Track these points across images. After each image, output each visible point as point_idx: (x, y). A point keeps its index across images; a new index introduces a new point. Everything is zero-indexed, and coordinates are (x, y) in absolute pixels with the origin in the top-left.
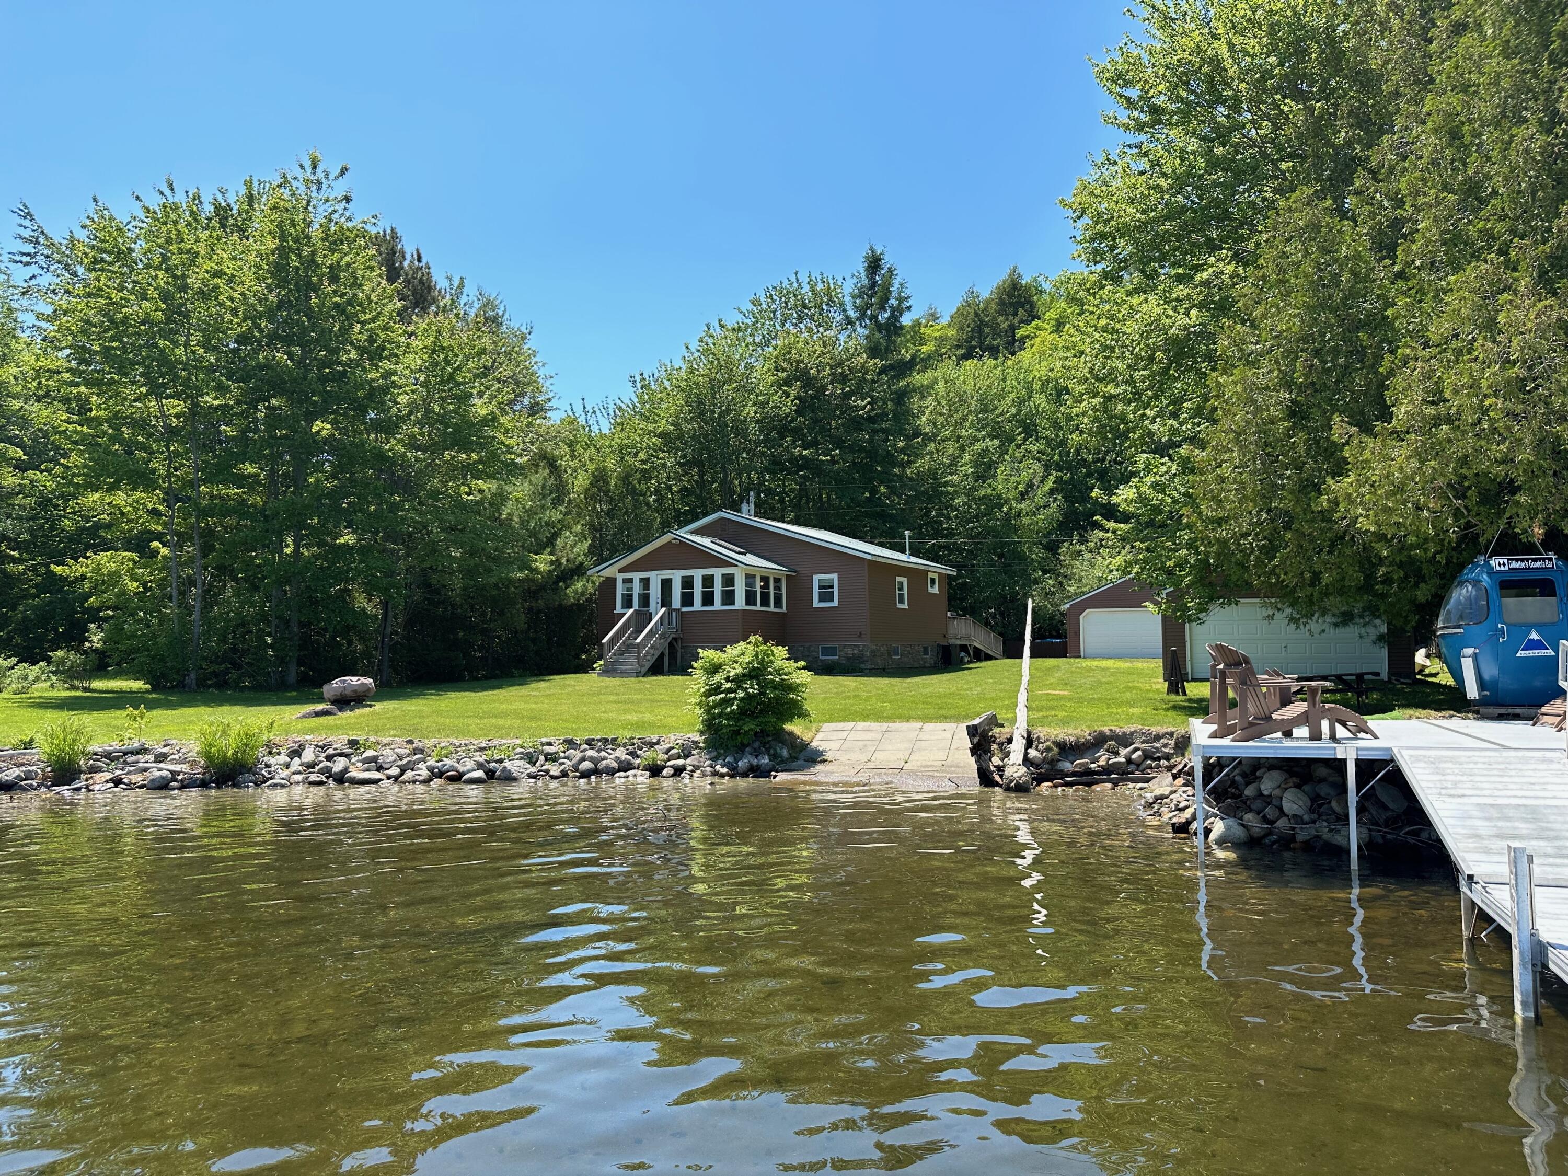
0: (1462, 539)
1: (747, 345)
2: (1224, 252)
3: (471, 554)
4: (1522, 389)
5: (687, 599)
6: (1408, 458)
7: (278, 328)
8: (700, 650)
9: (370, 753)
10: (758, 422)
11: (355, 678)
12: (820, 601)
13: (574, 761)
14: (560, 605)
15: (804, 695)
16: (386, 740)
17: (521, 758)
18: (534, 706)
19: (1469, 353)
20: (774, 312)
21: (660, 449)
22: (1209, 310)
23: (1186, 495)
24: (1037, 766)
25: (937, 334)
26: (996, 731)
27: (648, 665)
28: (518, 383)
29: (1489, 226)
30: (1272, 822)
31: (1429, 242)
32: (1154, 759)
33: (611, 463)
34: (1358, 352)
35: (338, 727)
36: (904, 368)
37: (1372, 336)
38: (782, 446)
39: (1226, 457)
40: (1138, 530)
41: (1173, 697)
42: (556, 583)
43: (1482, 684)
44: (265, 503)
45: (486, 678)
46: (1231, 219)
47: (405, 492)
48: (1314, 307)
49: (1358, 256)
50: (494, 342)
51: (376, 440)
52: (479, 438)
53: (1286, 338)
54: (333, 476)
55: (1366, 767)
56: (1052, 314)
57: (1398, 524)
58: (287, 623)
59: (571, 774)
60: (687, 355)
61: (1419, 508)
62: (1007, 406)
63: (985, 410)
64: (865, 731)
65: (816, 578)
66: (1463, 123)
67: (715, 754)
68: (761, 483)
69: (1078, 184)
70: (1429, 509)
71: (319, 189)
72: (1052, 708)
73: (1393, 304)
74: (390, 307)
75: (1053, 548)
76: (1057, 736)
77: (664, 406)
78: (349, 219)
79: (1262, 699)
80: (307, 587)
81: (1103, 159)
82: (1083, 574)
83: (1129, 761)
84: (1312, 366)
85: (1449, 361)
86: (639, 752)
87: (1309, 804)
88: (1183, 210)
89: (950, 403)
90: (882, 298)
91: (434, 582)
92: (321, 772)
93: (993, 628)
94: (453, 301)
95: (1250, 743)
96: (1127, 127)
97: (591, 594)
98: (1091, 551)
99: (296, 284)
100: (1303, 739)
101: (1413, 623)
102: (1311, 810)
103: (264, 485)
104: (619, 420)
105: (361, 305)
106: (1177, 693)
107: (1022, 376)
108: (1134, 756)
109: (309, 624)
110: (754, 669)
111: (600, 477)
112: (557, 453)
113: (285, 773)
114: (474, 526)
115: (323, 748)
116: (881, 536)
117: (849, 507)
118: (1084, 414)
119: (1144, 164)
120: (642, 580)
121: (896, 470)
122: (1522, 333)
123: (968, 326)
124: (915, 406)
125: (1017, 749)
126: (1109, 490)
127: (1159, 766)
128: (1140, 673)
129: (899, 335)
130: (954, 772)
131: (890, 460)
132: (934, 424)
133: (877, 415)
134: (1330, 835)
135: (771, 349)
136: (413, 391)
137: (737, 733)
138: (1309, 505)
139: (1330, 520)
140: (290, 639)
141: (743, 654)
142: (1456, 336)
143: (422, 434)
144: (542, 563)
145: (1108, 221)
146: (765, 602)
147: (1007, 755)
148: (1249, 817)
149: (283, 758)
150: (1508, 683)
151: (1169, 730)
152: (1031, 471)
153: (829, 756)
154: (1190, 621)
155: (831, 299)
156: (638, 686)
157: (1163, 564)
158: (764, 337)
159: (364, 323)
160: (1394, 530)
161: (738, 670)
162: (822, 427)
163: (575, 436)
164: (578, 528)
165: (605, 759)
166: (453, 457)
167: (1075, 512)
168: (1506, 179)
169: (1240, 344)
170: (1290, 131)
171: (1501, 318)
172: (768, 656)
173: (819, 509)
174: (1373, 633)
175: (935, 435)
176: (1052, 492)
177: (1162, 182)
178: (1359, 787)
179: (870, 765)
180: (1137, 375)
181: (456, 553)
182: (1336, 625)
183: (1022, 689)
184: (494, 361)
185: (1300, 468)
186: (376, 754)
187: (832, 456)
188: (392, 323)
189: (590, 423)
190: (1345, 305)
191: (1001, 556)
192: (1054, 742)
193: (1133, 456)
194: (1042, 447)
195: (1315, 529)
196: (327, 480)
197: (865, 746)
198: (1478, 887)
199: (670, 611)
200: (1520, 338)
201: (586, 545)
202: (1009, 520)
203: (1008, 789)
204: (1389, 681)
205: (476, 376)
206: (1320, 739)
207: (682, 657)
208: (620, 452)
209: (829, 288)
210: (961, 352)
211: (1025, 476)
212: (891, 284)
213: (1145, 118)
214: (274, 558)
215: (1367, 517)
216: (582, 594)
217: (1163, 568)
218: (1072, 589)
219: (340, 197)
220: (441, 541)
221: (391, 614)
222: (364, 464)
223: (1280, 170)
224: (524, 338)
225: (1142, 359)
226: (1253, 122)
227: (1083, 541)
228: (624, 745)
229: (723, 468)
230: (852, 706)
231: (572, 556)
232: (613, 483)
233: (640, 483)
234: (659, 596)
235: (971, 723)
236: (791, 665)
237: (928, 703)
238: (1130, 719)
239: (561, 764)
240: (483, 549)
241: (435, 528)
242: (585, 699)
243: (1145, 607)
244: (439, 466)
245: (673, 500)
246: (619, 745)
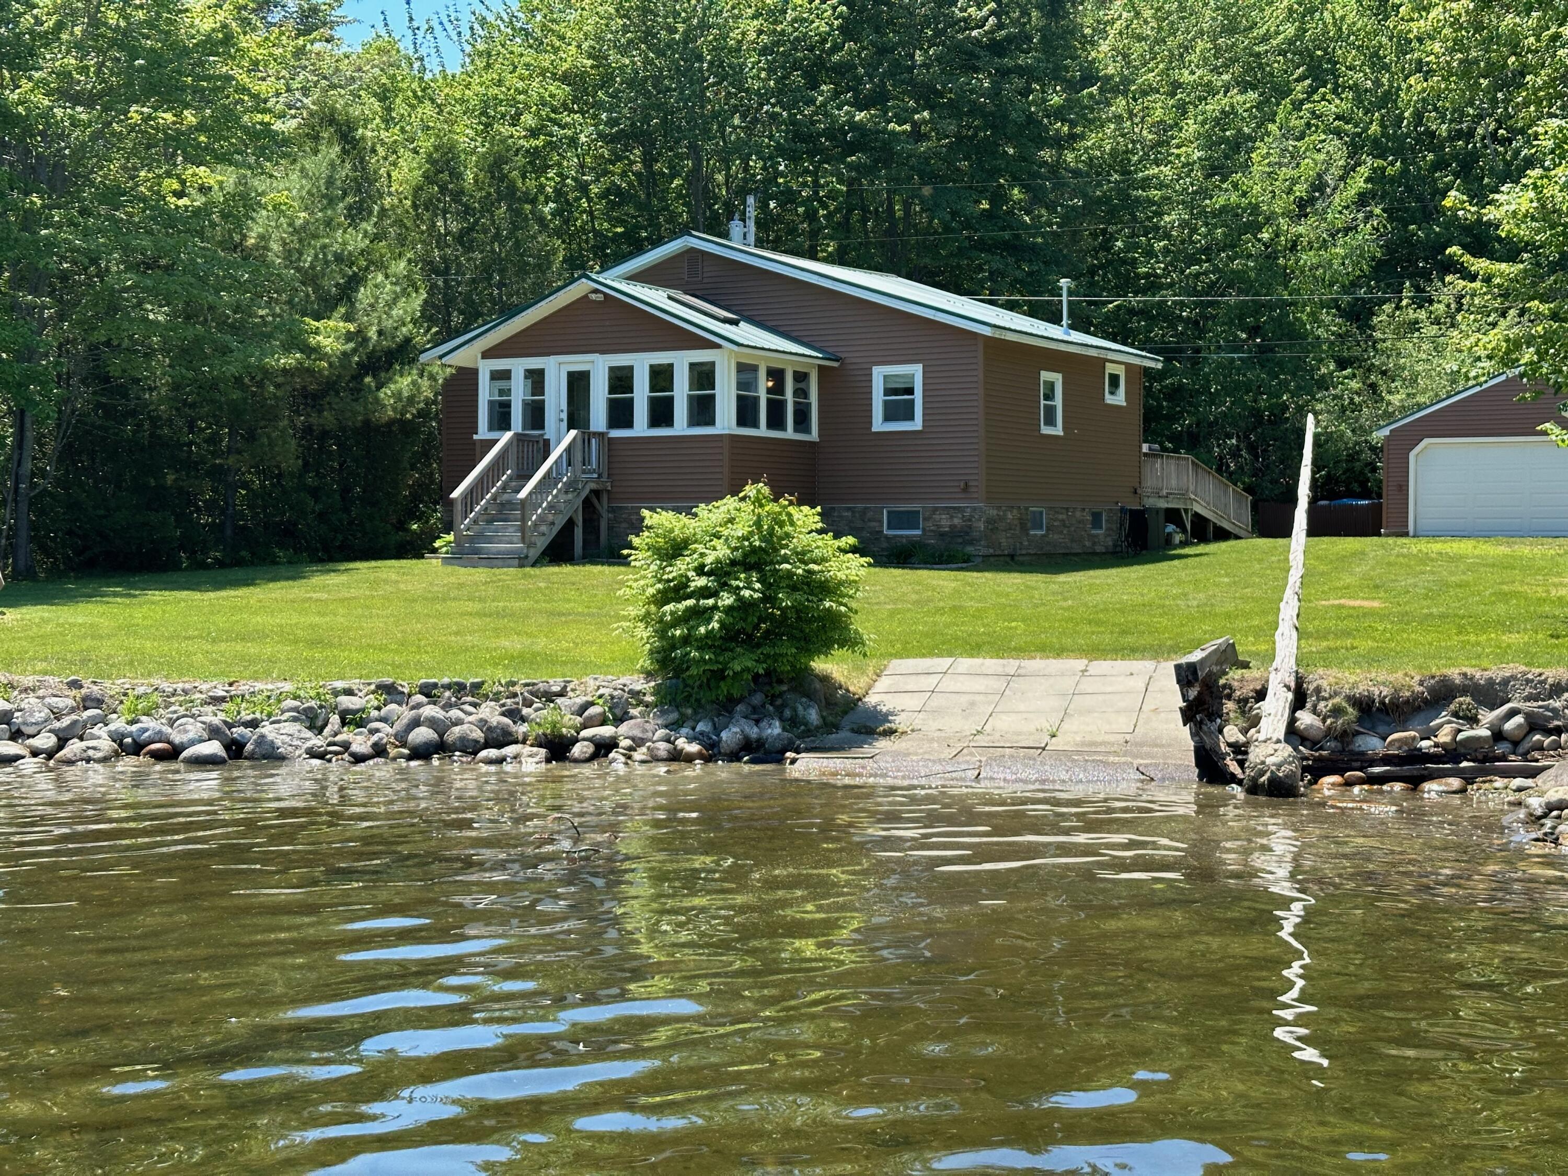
3: (188, 318)
5: (621, 413)
8: (645, 513)
10: (764, 51)
12: (888, 418)
13: (398, 726)
14: (367, 423)
15: (854, 605)
16: (29, 680)
17: (295, 720)
18: (317, 620)
21: (565, 106)
24: (1313, 744)
26: (1234, 675)
27: (542, 543)
32: (1548, 732)
33: (464, 136)
38: (813, 101)
40: (1536, 274)
42: (357, 378)
45: (221, 564)
47: (53, 189)
52: (198, 78)
59: (393, 752)
62: (1275, 23)
63: (1231, 29)
64: (972, 675)
65: (879, 373)
67: (674, 716)
68: (771, 180)
72: (1347, 634)
75: (1360, 315)
76: (1355, 685)
77: (574, 16)
82: (1419, 368)
83: (1498, 735)
86: (525, 711)
89: (1162, 15)
91: (114, 371)
93: (1232, 477)
97: (428, 402)
98: (1437, 322)
104: (481, 46)
108: (1509, 726)
110: (754, 550)
111: (444, 165)
112: (355, 111)
114: (192, 261)
116: (1012, 290)
117: (947, 229)
118: (1434, 34)
120: (528, 373)
121: (1046, 154)
124: (1088, 21)
125: (1275, 711)
126: (1480, 196)
127: (1557, 746)
130: (1148, 755)
131: (1032, 132)
132: (1125, 56)
133: (1009, 39)
137: (719, 675)
141: (731, 521)
143: (84, 70)
144: (329, 336)
146: (776, 421)
147: (1255, 722)
152: (1321, 157)
153: (900, 722)
156: (522, 584)
161: (721, 552)
162: (896, 64)
163: (392, 78)
164: (401, 267)
165: (458, 722)
166: (147, 119)
167: (1407, 241)
172: (781, 524)
173: (890, 232)
175: (1127, 81)
176: (1362, 200)
179: (982, 740)
181: (157, 315)
183: (1289, 595)
186: (8, 706)
187: (914, 124)
189: (423, 51)
191: (1254, 331)
192: (1349, 698)
193: (1533, 123)
194: (1346, 106)
197: (973, 704)
199: (587, 437)
201: (417, 301)
202: (1271, 257)
203: (1253, 789)
207: (610, 528)
208: (484, 113)
211: (1309, 166)
216: (411, 400)
218: (1396, 399)
220: (127, 289)
221: (30, 435)
227: (1423, 300)
228: (496, 697)
229: (693, 147)
230: (947, 626)
231: (388, 324)
232: (469, 176)
233: (524, 177)
234: (564, 405)
235: (1184, 660)
236: (827, 544)
237: (1099, 623)
238: (1502, 654)
239: (373, 732)
240: (211, 308)
241: (114, 263)
242: (418, 607)
243: (1545, 433)
244: (120, 136)
245: (591, 213)
246: (486, 697)
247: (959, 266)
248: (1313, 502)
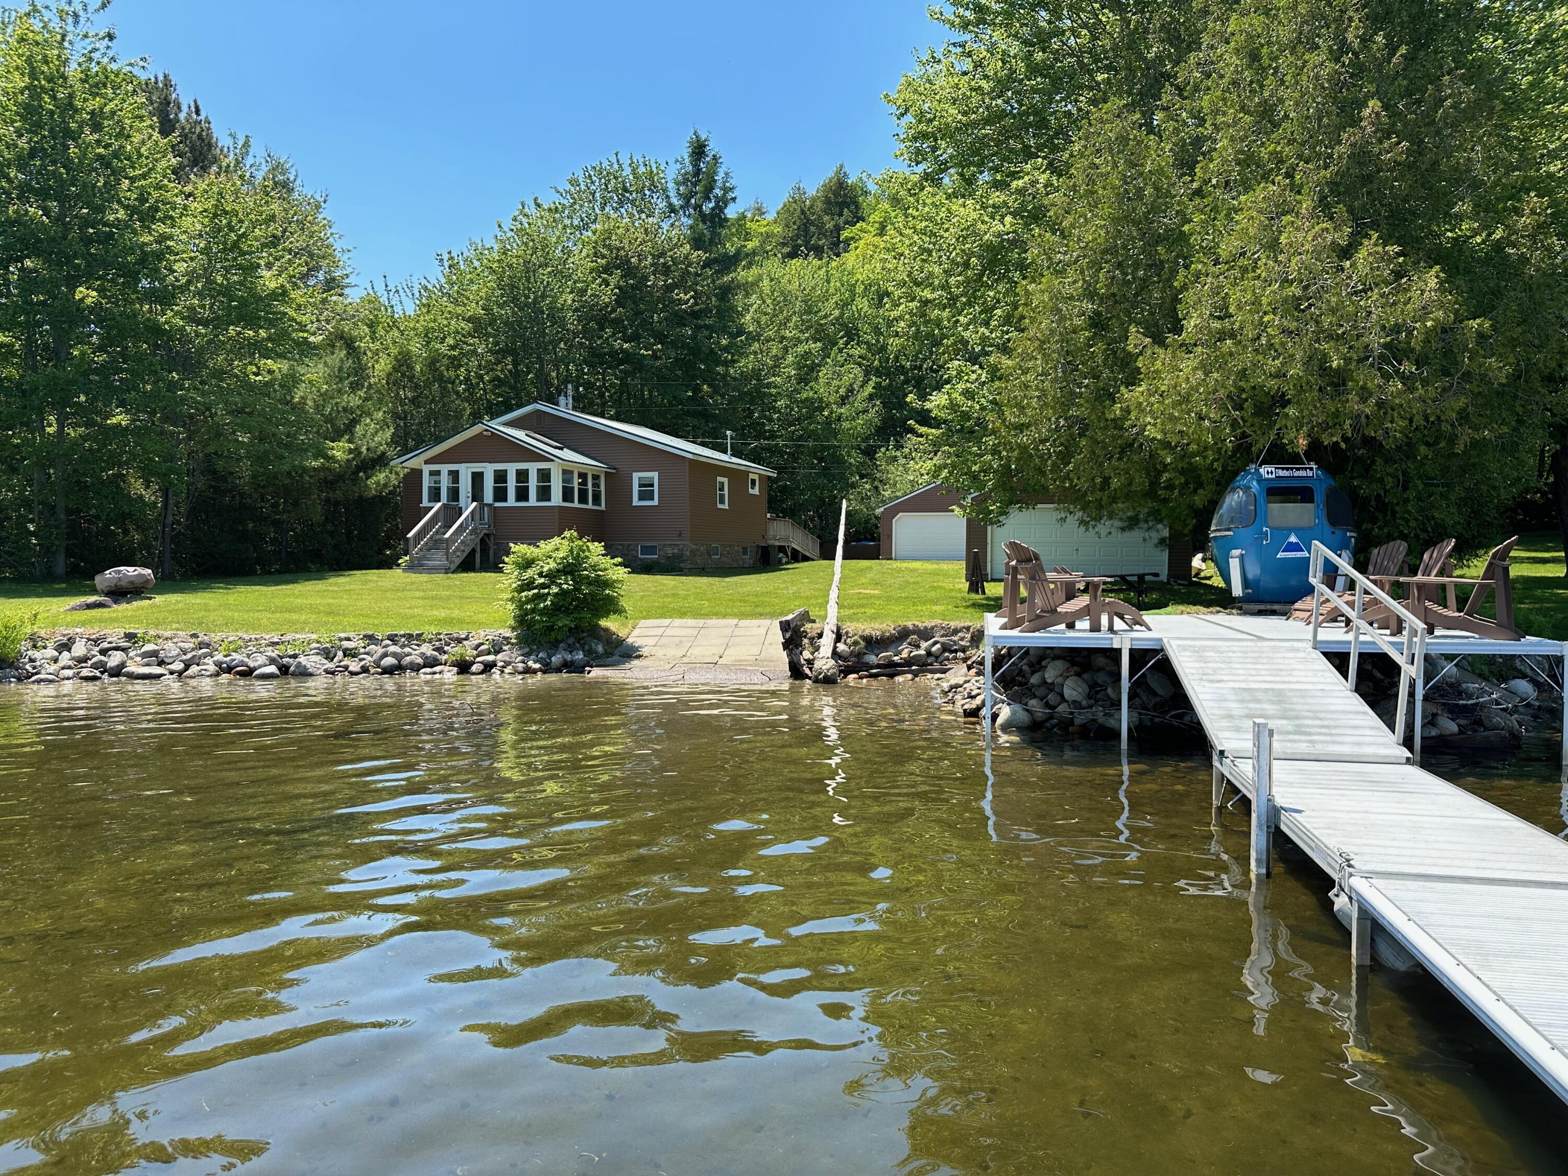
0: (1238, 448)
1: (565, 227)
2: (1040, 160)
3: (261, 440)
4: (1297, 308)
5: (501, 494)
6: (1195, 369)
7: (31, 180)
8: (512, 545)
9: (149, 647)
10: (576, 310)
11: (131, 569)
12: (640, 499)
13: (375, 657)
14: (360, 497)
15: (621, 593)
16: (168, 634)
17: (318, 654)
18: (331, 601)
19: (1254, 271)
20: (593, 194)
21: (470, 334)
22: (1022, 217)
23: (994, 402)
24: (845, 659)
25: (763, 230)
26: (808, 626)
27: (458, 561)
28: (311, 255)
29: (1279, 149)
30: (1053, 708)
31: (1225, 161)
32: (951, 652)
33: (415, 347)
34: (1156, 265)
35: (113, 620)
36: (729, 262)
37: (1169, 251)
38: (601, 337)
39: (1031, 364)
40: (948, 434)
41: (974, 596)
42: (356, 473)
43: (1246, 583)
44: (22, 376)
45: (279, 572)
46: (1047, 128)
47: (185, 370)
48: (1118, 219)
49: (1160, 171)
50: (285, 210)
51: (150, 311)
52: (268, 313)
53: (1091, 249)
54: (101, 349)
55: (1139, 656)
56: (876, 217)
57: (1181, 432)
58: (53, 508)
59: (372, 671)
60: (499, 234)
61: (1201, 418)
62: (830, 309)
63: (809, 312)
64: (680, 627)
65: (636, 476)
66: (1262, 46)
67: (527, 650)
68: (580, 376)
69: (903, 80)
70: (1210, 419)
71: (76, 22)
72: (863, 606)
73: (1190, 221)
74: (163, 163)
75: (870, 453)
76: (864, 630)
77: (475, 288)
78: (113, 59)
79: (1049, 594)
80: (75, 471)
81: (928, 57)
82: (897, 479)
83: (929, 653)
84: (1114, 277)
85: (1235, 278)
86: (446, 648)
87: (1087, 690)
88: (1002, 115)
89: (776, 303)
90: (705, 186)
91: (219, 468)
92: (95, 666)
93: (811, 531)
94: (238, 162)
95: (1037, 634)
96: (952, 24)
97: (394, 487)
98: (905, 457)
99: (51, 131)
100: (1084, 631)
101: (1191, 527)
102: (1089, 697)
103: (20, 356)
104: (424, 301)
105: (129, 158)
106: (977, 592)
107: (845, 279)
108: (934, 649)
109: (79, 511)
110: (569, 564)
111: (403, 362)
112: (355, 333)
113: (53, 668)
114: (263, 410)
115: (96, 642)
116: (703, 436)
117: (671, 404)
118: (901, 318)
119: (968, 65)
120: (451, 473)
121: (720, 369)
122: (1300, 254)
123: (794, 223)
124: (740, 304)
125: (827, 643)
126: (923, 397)
127: (955, 658)
128: (946, 574)
129: (723, 227)
130: (766, 666)
131: (713, 358)
132: (758, 323)
133: (701, 311)
134: (1104, 719)
135: (590, 233)
136: (192, 259)
137: (551, 628)
138: (1103, 413)
139: (1121, 428)
140: (57, 527)
141: (557, 549)
142: (1243, 254)
143: (203, 307)
144: (339, 450)
145: (931, 121)
146: (583, 499)
147: (817, 649)
148: (1033, 702)
149: (50, 652)
150: (1268, 582)
151: (966, 624)
152: (852, 376)
153: (644, 651)
154: (992, 524)
155: (656, 186)
156: (446, 582)
157: (970, 468)
158: (582, 220)
159: (133, 180)
160: (1178, 438)
161: (553, 565)
162: (644, 320)
163: (376, 316)
164: (380, 415)
165: (409, 654)
166: (239, 333)
167: (891, 417)
168: (1297, 104)
169: (1048, 253)
170: (1107, 42)
171: (1283, 239)
172: (584, 551)
173: (643, 405)
174: (1155, 537)
175: (759, 335)
176: (871, 397)
177: (984, 84)
178: (1132, 674)
179: (685, 660)
180: (952, 280)
181: (244, 438)
182: (1123, 529)
183: (834, 587)
184: (285, 231)
185: (1097, 377)
186: (156, 648)
187: (654, 351)
188: (166, 182)
189: (393, 303)
190: (1147, 218)
191: (821, 460)
192: (861, 637)
193: (946, 362)
194: (863, 352)
195: (1108, 436)
196: (93, 353)
197: (681, 642)
198: (1228, 761)
199: (482, 505)
200: (1298, 258)
201: (389, 433)
202: (829, 424)
203: (816, 681)
204: (1168, 583)
205: (264, 245)
206: (1099, 631)
207: (494, 553)
208: (426, 336)
209: (652, 172)
210: (786, 250)
211: (846, 380)
212: (715, 173)
213: (969, 15)
214: (34, 438)
215: (1155, 425)
216: (385, 485)
217: (969, 473)
218: (886, 494)
219: (102, 34)
220: (227, 424)
221: (171, 502)
222: (137, 338)
223: (1096, 82)
224: (318, 207)
225: (958, 264)
226: (1072, 30)
227: (898, 447)
228: (430, 641)
229: (539, 357)
230: (670, 603)
231: (373, 445)
232: (418, 368)
233: (448, 370)
234: (470, 489)
235: (784, 619)
236: (607, 562)
237: (745, 601)
238: (932, 615)
239: (361, 660)
240: (274, 435)
241: (220, 409)
242: (388, 594)
243: (953, 511)
244: (223, 343)
245: (485, 390)
246: (425, 641)
247: (676, 424)
248: (846, 542)
